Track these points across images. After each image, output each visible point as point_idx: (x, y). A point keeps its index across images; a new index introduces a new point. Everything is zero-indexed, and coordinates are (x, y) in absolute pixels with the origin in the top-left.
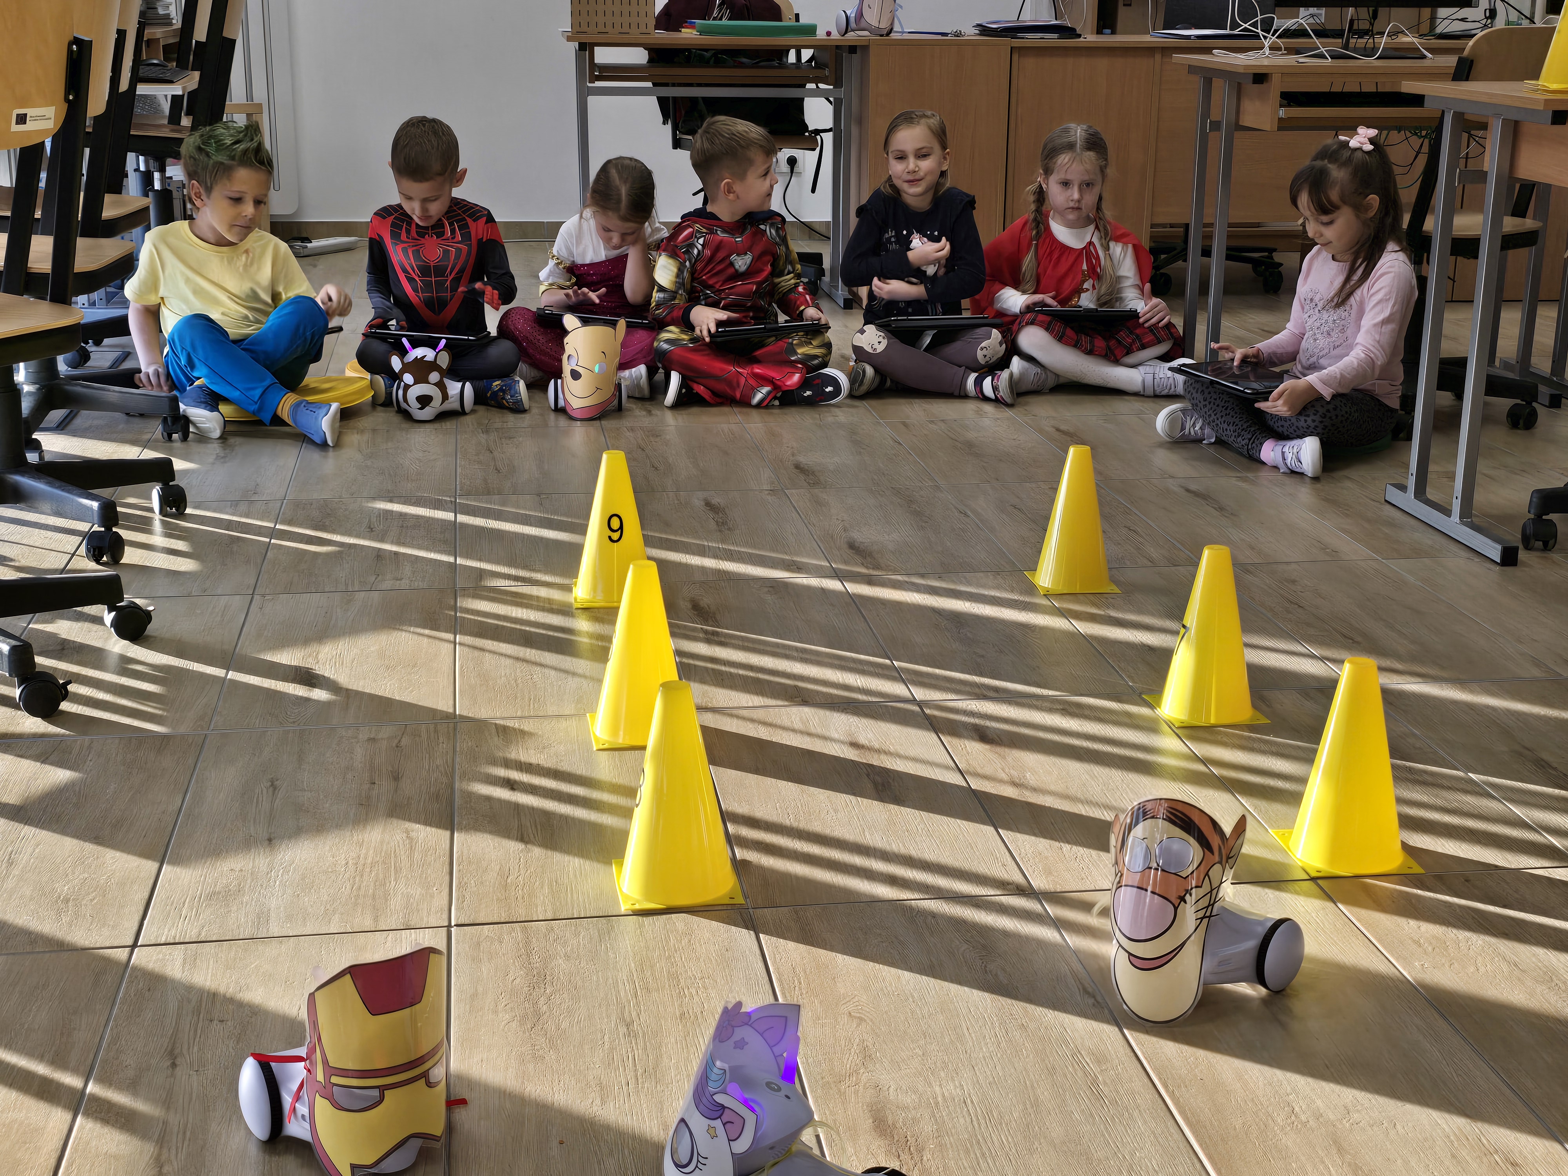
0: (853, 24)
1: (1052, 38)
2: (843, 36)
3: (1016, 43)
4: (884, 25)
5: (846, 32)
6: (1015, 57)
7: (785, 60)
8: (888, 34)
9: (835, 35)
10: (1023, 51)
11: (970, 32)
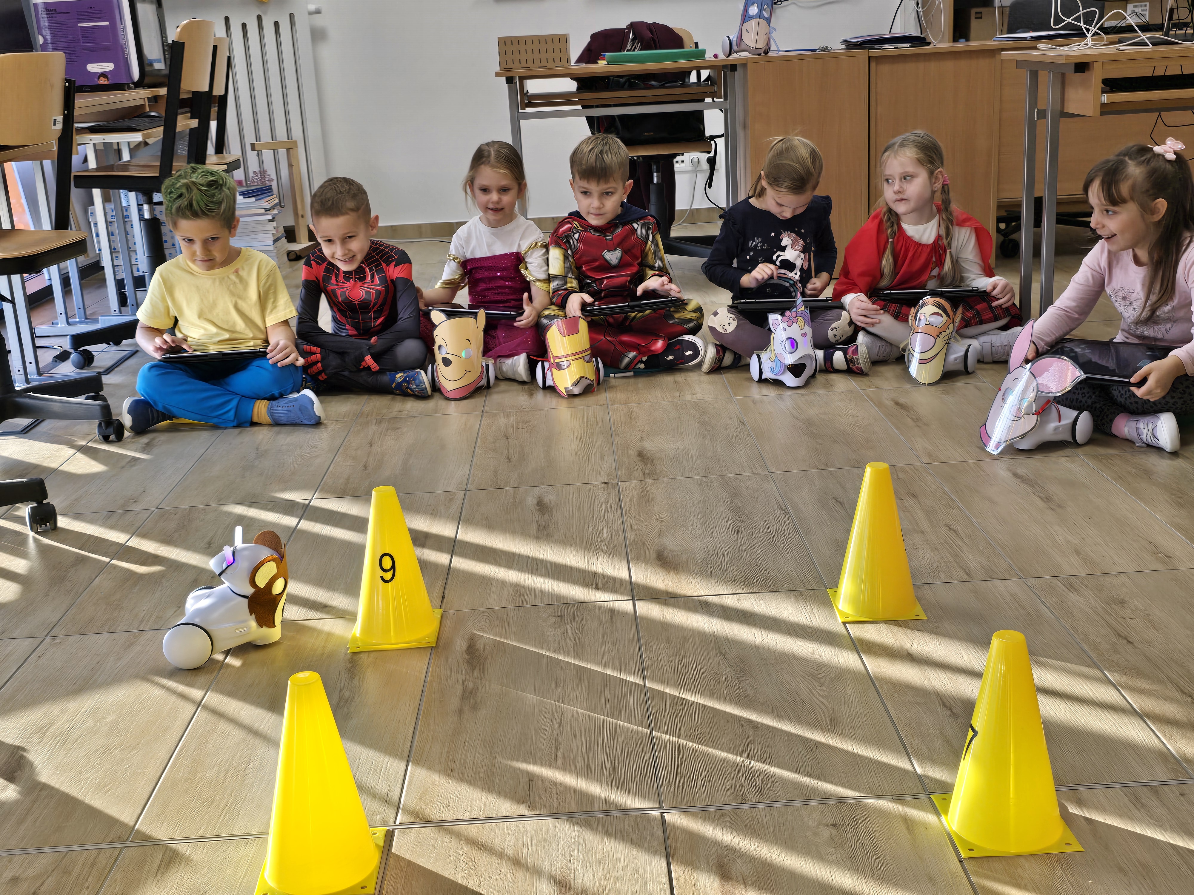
0: (735, 47)
1: (904, 47)
2: (728, 57)
3: (873, 53)
4: (761, 45)
5: (730, 54)
6: (873, 65)
7: (687, 80)
8: (766, 52)
9: (722, 57)
10: (878, 59)
11: (837, 46)
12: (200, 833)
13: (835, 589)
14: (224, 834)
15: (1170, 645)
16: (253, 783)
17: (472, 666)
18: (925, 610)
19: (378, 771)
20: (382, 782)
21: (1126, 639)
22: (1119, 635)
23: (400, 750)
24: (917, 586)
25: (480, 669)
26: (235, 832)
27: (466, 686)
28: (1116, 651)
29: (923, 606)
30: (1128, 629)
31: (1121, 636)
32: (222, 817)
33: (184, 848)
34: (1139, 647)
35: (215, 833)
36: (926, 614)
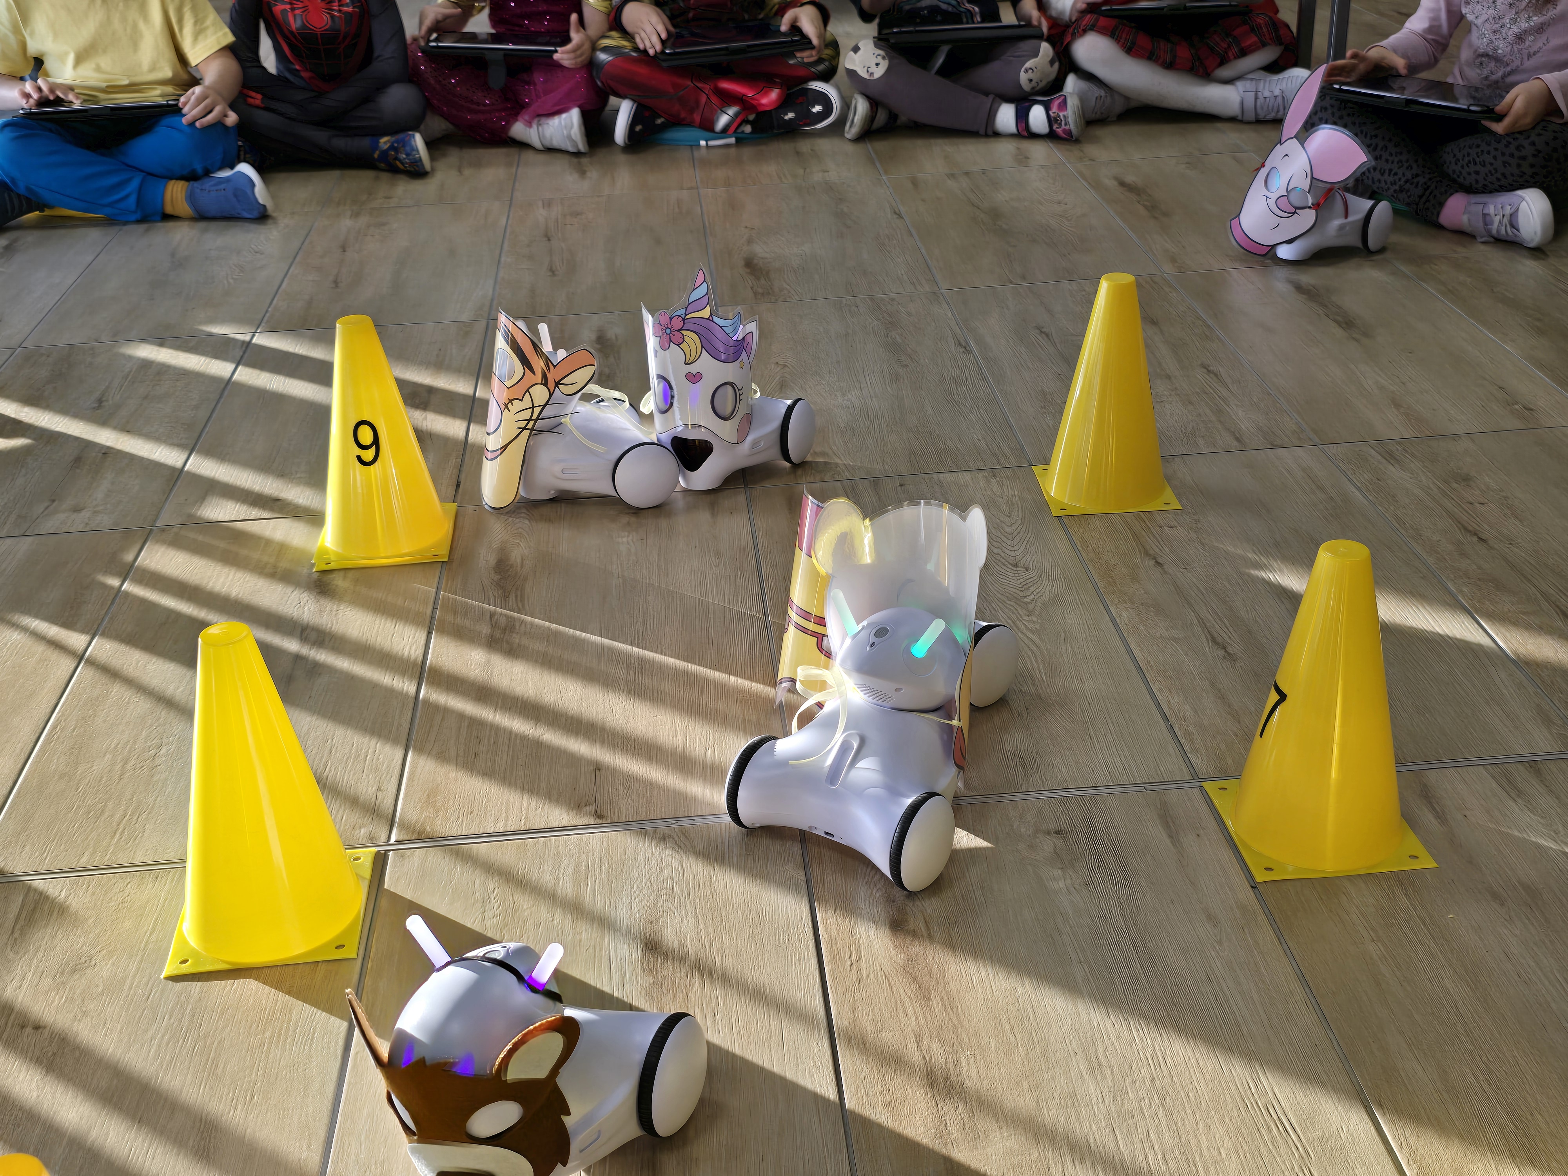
12: (83, 862)
13: (1045, 467)
14: (120, 862)
15: (1541, 543)
16: (166, 779)
17: (504, 592)
18: (1179, 496)
19: (362, 757)
20: (368, 776)
21: (1475, 534)
22: (1466, 529)
23: (396, 724)
24: (1166, 459)
25: (516, 597)
26: (139, 859)
27: (496, 623)
28: (1463, 554)
29: (1174, 488)
30: (1478, 519)
31: (1470, 531)
32: (117, 835)
33: (55, 888)
34: (1496, 546)
35: (106, 862)
36: (1180, 501)
